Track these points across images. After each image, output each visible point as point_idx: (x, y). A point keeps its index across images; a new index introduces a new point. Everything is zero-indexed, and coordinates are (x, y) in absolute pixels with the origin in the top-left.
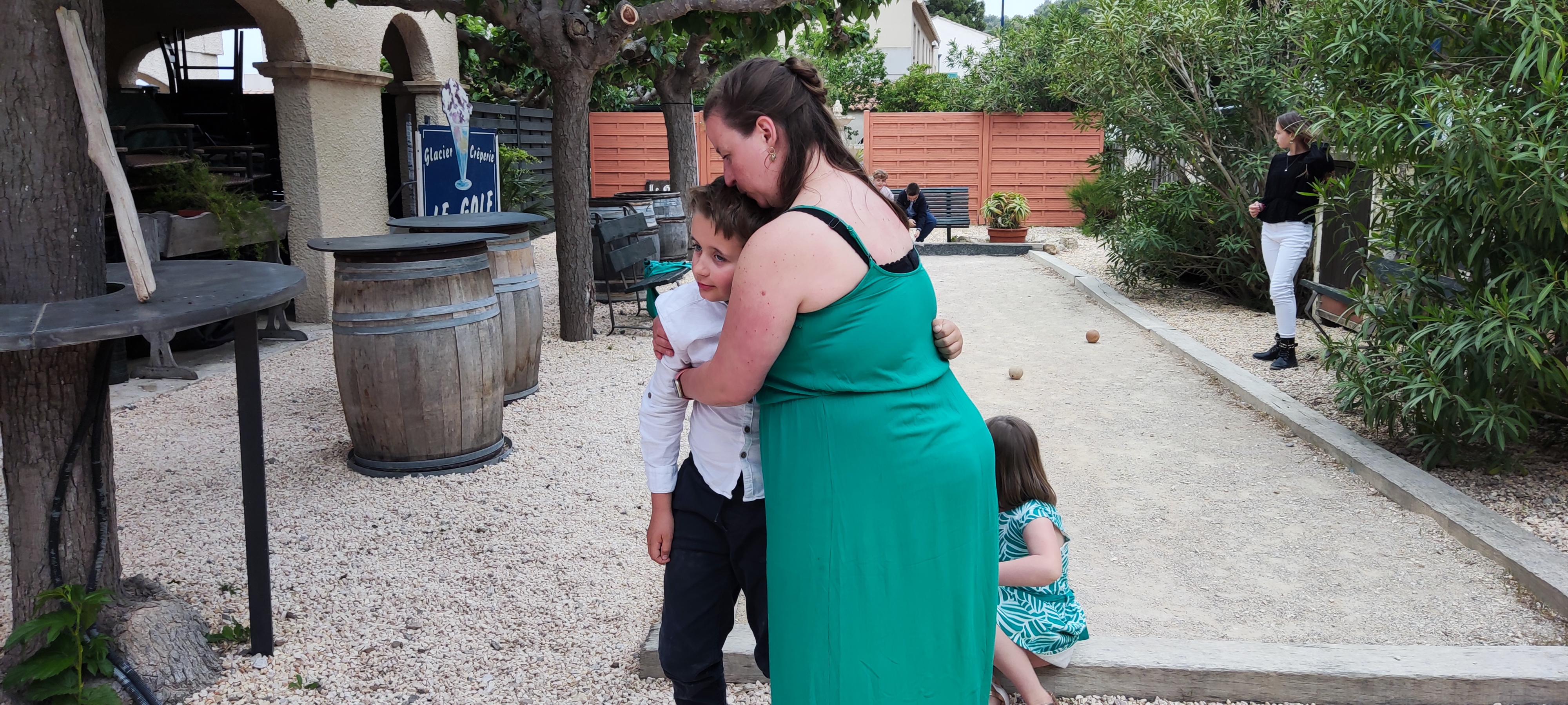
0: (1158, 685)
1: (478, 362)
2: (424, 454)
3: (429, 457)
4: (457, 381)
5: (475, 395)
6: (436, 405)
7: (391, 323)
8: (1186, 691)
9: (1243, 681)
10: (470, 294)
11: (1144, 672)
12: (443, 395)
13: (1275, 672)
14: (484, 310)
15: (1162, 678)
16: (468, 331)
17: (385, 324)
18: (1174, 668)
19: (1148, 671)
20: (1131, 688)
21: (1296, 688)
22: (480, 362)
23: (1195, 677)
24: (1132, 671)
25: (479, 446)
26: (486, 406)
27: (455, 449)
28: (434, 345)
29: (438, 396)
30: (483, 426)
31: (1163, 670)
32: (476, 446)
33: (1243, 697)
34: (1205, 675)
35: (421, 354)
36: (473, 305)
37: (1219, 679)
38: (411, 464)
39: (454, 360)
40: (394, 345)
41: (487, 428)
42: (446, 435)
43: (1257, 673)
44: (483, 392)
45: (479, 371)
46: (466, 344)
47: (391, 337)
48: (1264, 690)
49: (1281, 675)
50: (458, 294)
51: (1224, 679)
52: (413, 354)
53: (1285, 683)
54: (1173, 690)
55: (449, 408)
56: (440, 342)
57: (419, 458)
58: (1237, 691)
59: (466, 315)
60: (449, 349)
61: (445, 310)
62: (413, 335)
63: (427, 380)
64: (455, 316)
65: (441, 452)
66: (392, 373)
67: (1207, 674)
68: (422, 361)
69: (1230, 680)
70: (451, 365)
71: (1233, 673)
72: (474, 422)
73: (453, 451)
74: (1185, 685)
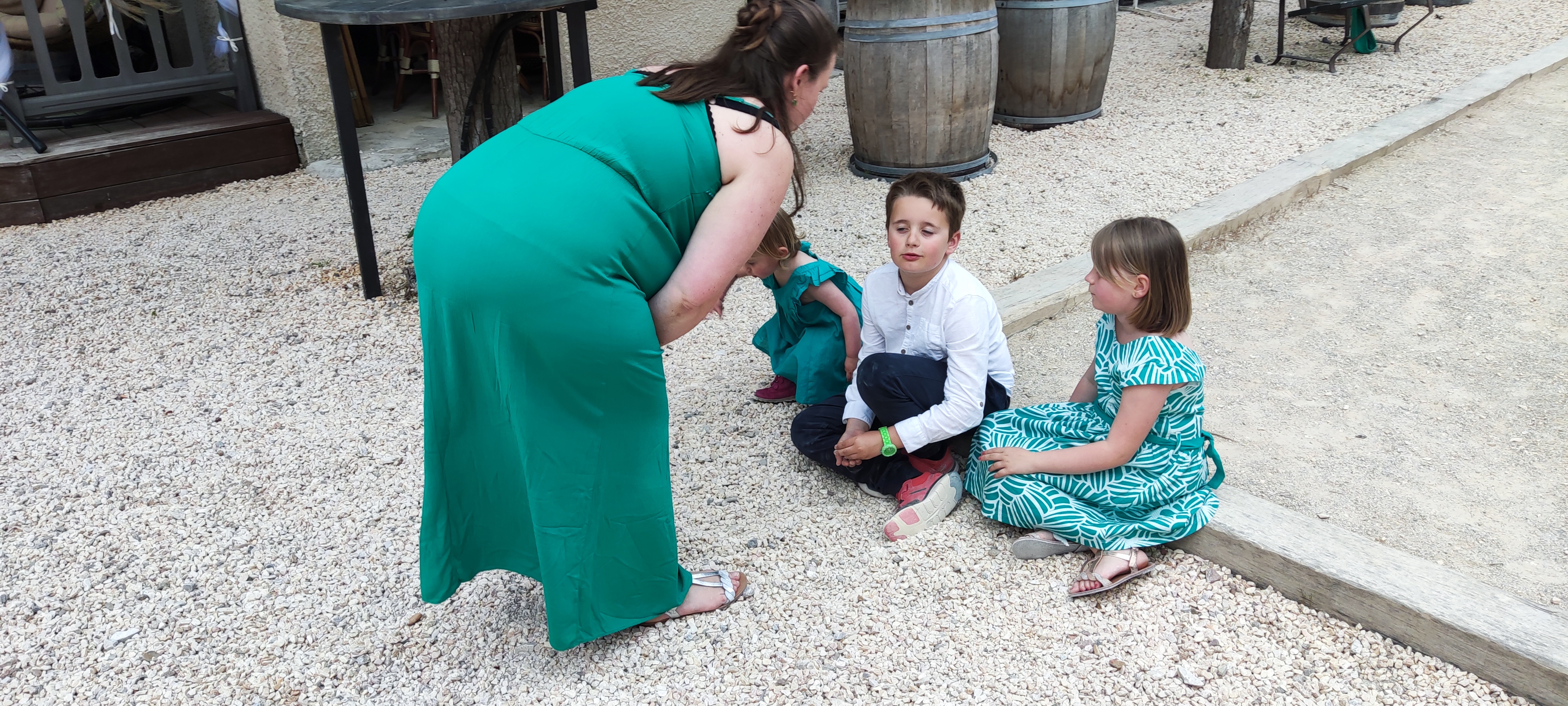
0: (1275, 573)
1: (948, 78)
2: (892, 161)
3: (896, 165)
4: (924, 95)
5: (943, 111)
6: (903, 117)
7: (872, 32)
8: (1307, 594)
9: (1383, 609)
10: (948, 8)
11: (1259, 553)
12: (910, 107)
13: (1430, 615)
14: (964, 25)
15: (1281, 567)
16: (940, 46)
17: (868, 32)
18: (1298, 561)
19: (1264, 552)
20: (1241, 564)
21: (1456, 647)
22: (951, 79)
23: (1322, 581)
24: (1245, 546)
25: (946, 161)
26: (956, 124)
27: (918, 161)
28: (905, 56)
29: (906, 108)
30: (950, 143)
31: (1284, 559)
32: (941, 161)
33: (1381, 629)
34: (1335, 584)
35: (893, 65)
36: (950, 19)
37: (1351, 594)
38: (881, 169)
39: (923, 74)
40: (872, 53)
41: (955, 146)
42: (912, 146)
43: (1403, 606)
44: (952, 110)
45: (948, 87)
46: (937, 59)
47: (871, 45)
48: (1411, 631)
49: (1436, 621)
50: (935, 7)
51: (1359, 598)
52: (886, 62)
53: (1441, 635)
54: (1293, 586)
55: (915, 120)
56: (911, 55)
57: (888, 164)
58: (1373, 618)
59: (940, 29)
60: (918, 63)
61: (919, 23)
62: (888, 45)
63: (897, 91)
64: (929, 29)
65: (906, 162)
66: (870, 81)
67: (1336, 584)
68: (893, 71)
69: (1367, 602)
70: (919, 79)
71: (1372, 595)
72: (940, 138)
73: (917, 163)
74: (1308, 586)
